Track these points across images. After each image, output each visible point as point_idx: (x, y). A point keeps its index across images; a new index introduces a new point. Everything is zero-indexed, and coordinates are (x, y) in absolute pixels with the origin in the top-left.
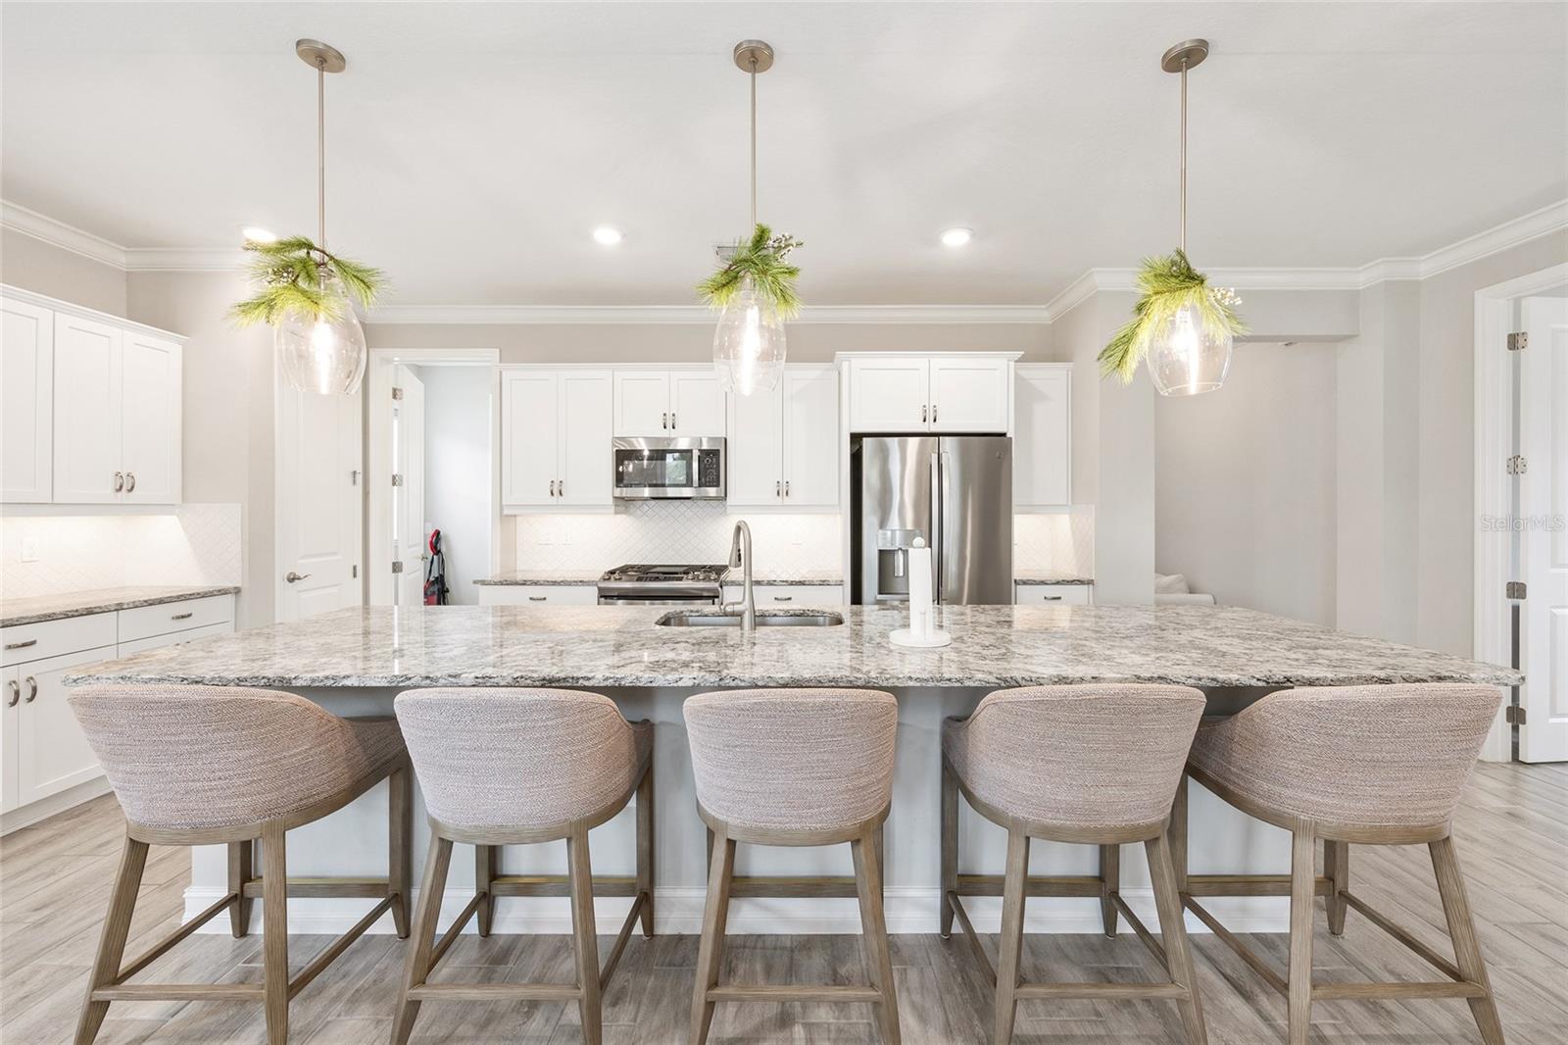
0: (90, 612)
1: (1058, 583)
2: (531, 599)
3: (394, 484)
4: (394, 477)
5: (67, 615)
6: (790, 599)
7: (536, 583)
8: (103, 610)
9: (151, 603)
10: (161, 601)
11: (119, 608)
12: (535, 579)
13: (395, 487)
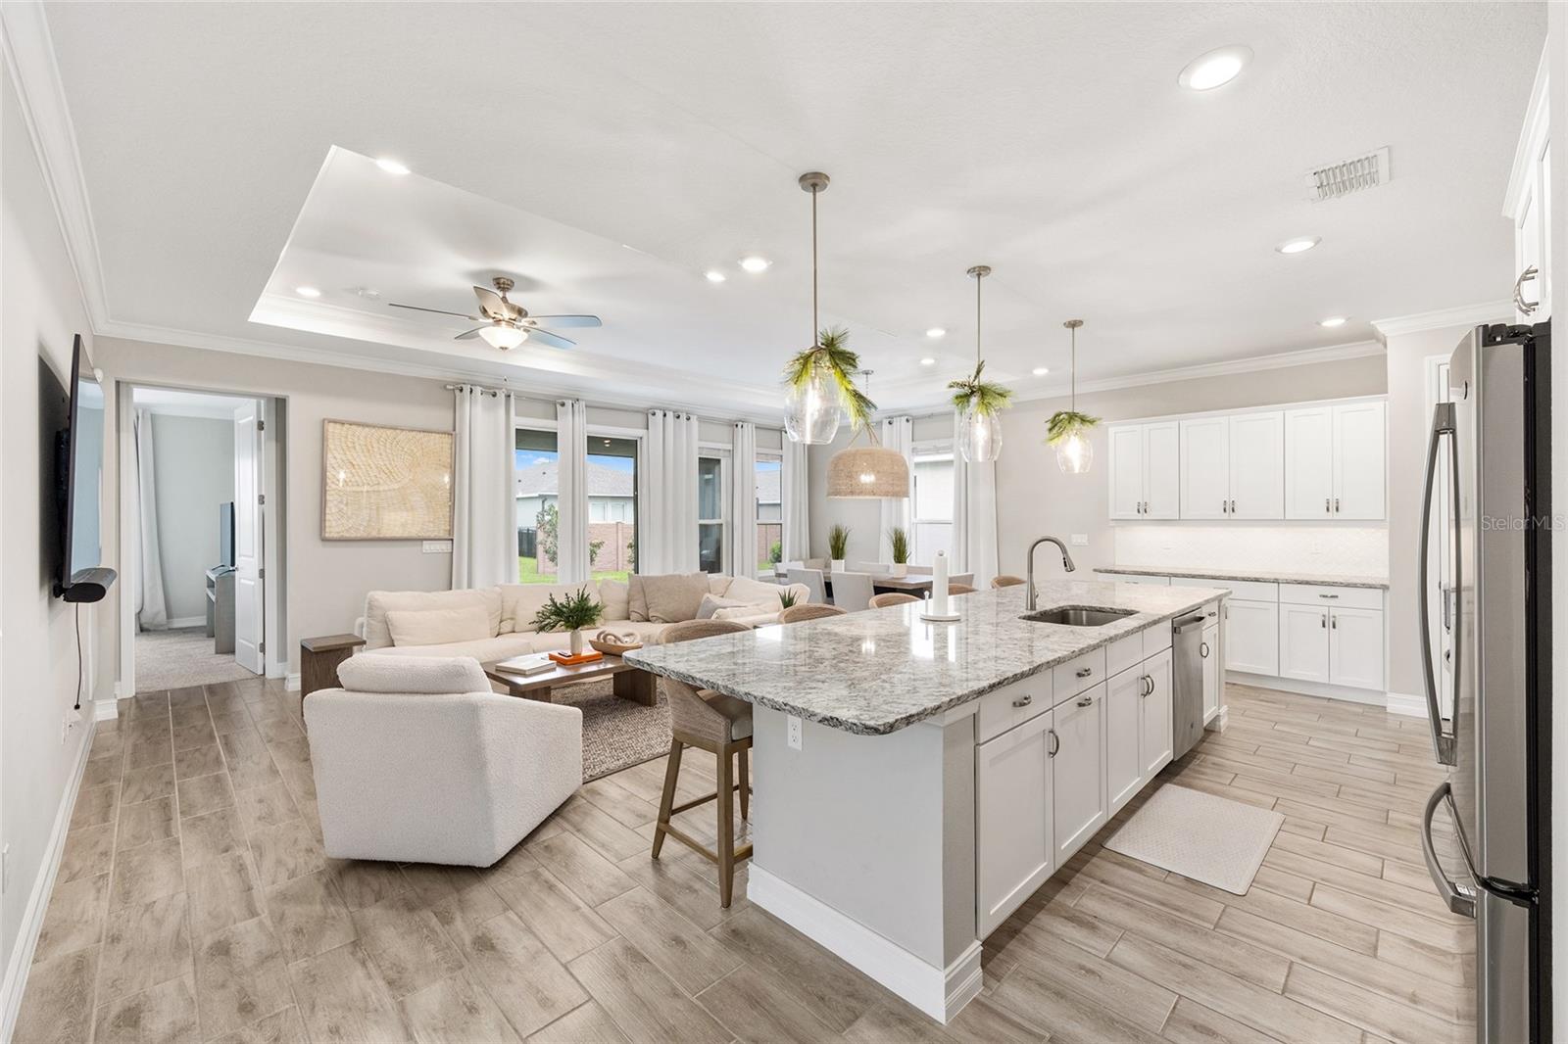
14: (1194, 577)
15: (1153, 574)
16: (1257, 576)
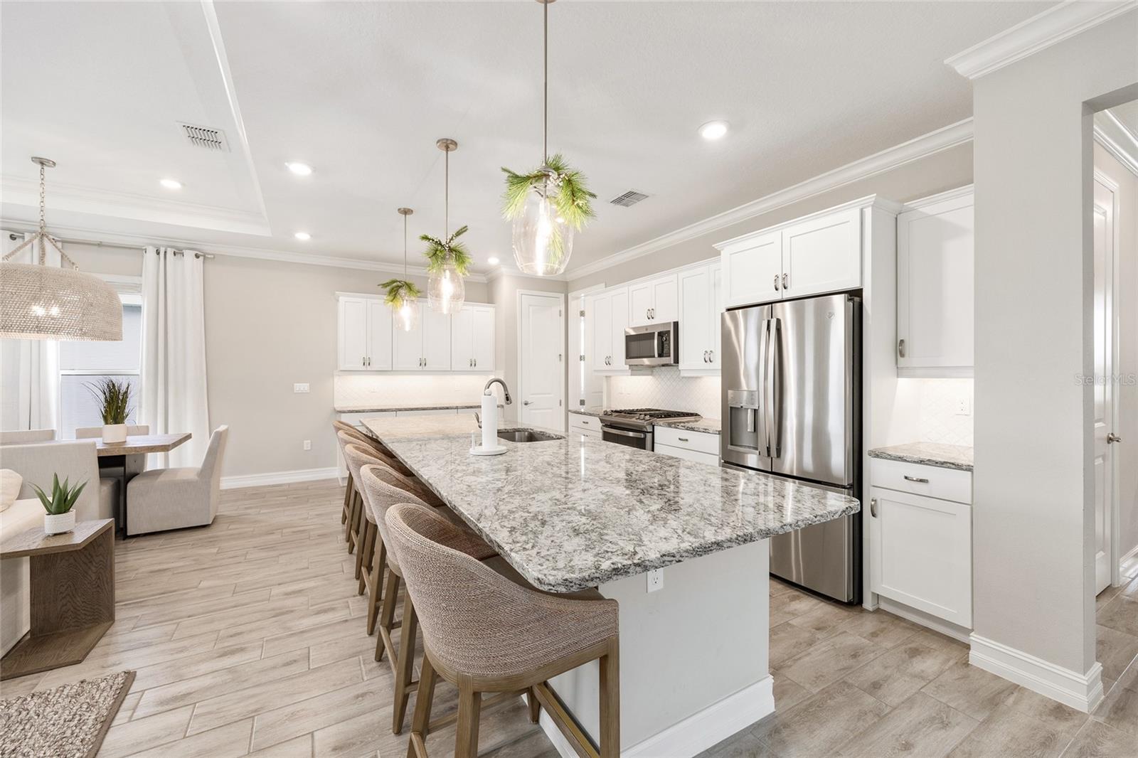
0: (447, 408)
1: (921, 462)
3: (581, 360)
4: (581, 357)
5: (441, 409)
6: (687, 441)
8: (451, 408)
9: (468, 407)
10: (471, 407)
11: (457, 408)
13: (582, 362)
14: (412, 409)
15: (385, 411)
16: (448, 406)
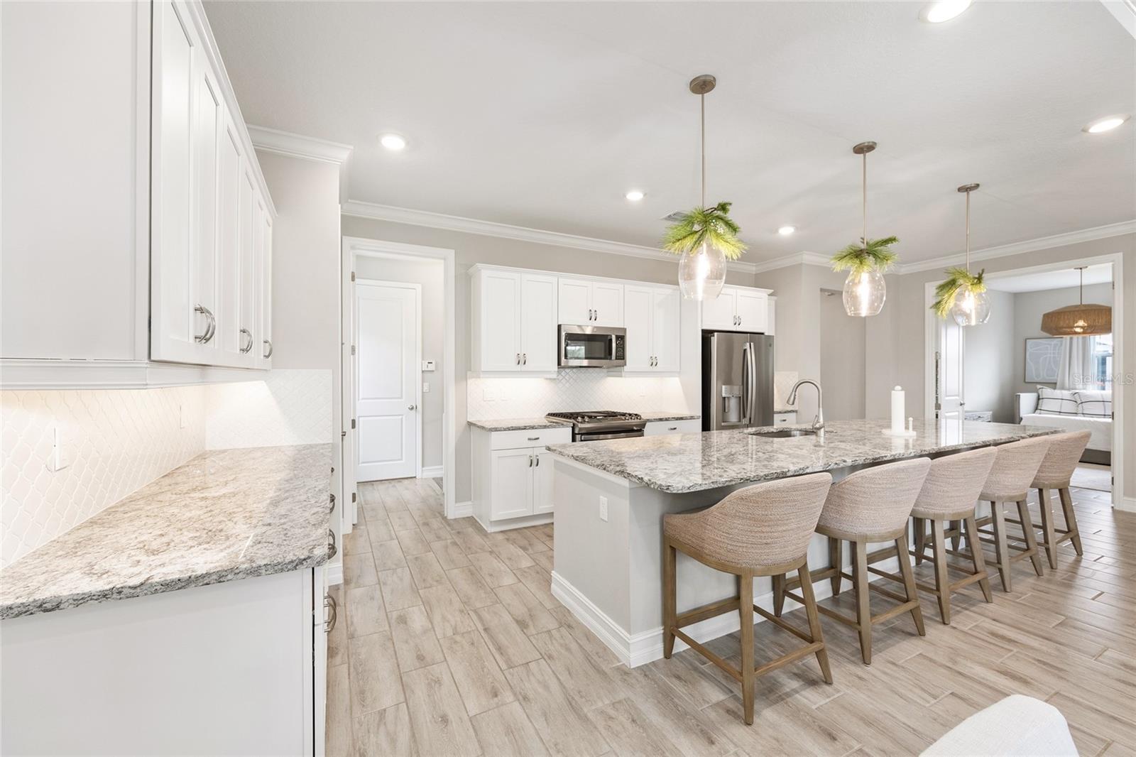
1: (785, 412)
2: (529, 439)
6: (675, 429)
7: (533, 428)
12: (532, 425)
